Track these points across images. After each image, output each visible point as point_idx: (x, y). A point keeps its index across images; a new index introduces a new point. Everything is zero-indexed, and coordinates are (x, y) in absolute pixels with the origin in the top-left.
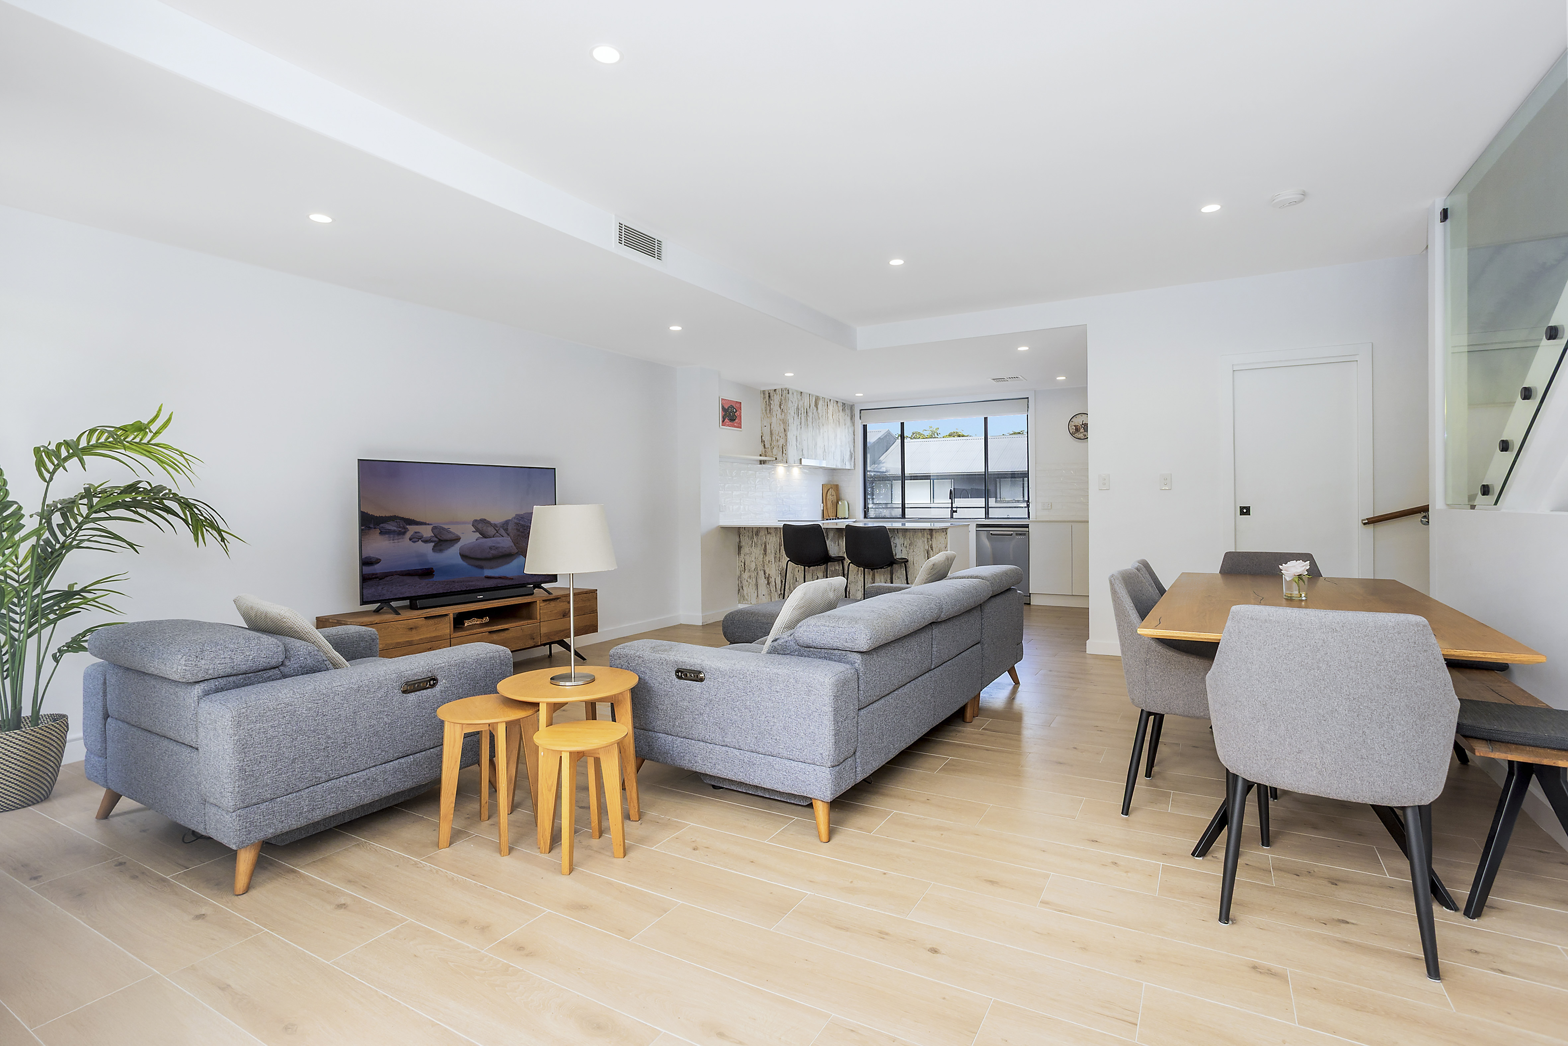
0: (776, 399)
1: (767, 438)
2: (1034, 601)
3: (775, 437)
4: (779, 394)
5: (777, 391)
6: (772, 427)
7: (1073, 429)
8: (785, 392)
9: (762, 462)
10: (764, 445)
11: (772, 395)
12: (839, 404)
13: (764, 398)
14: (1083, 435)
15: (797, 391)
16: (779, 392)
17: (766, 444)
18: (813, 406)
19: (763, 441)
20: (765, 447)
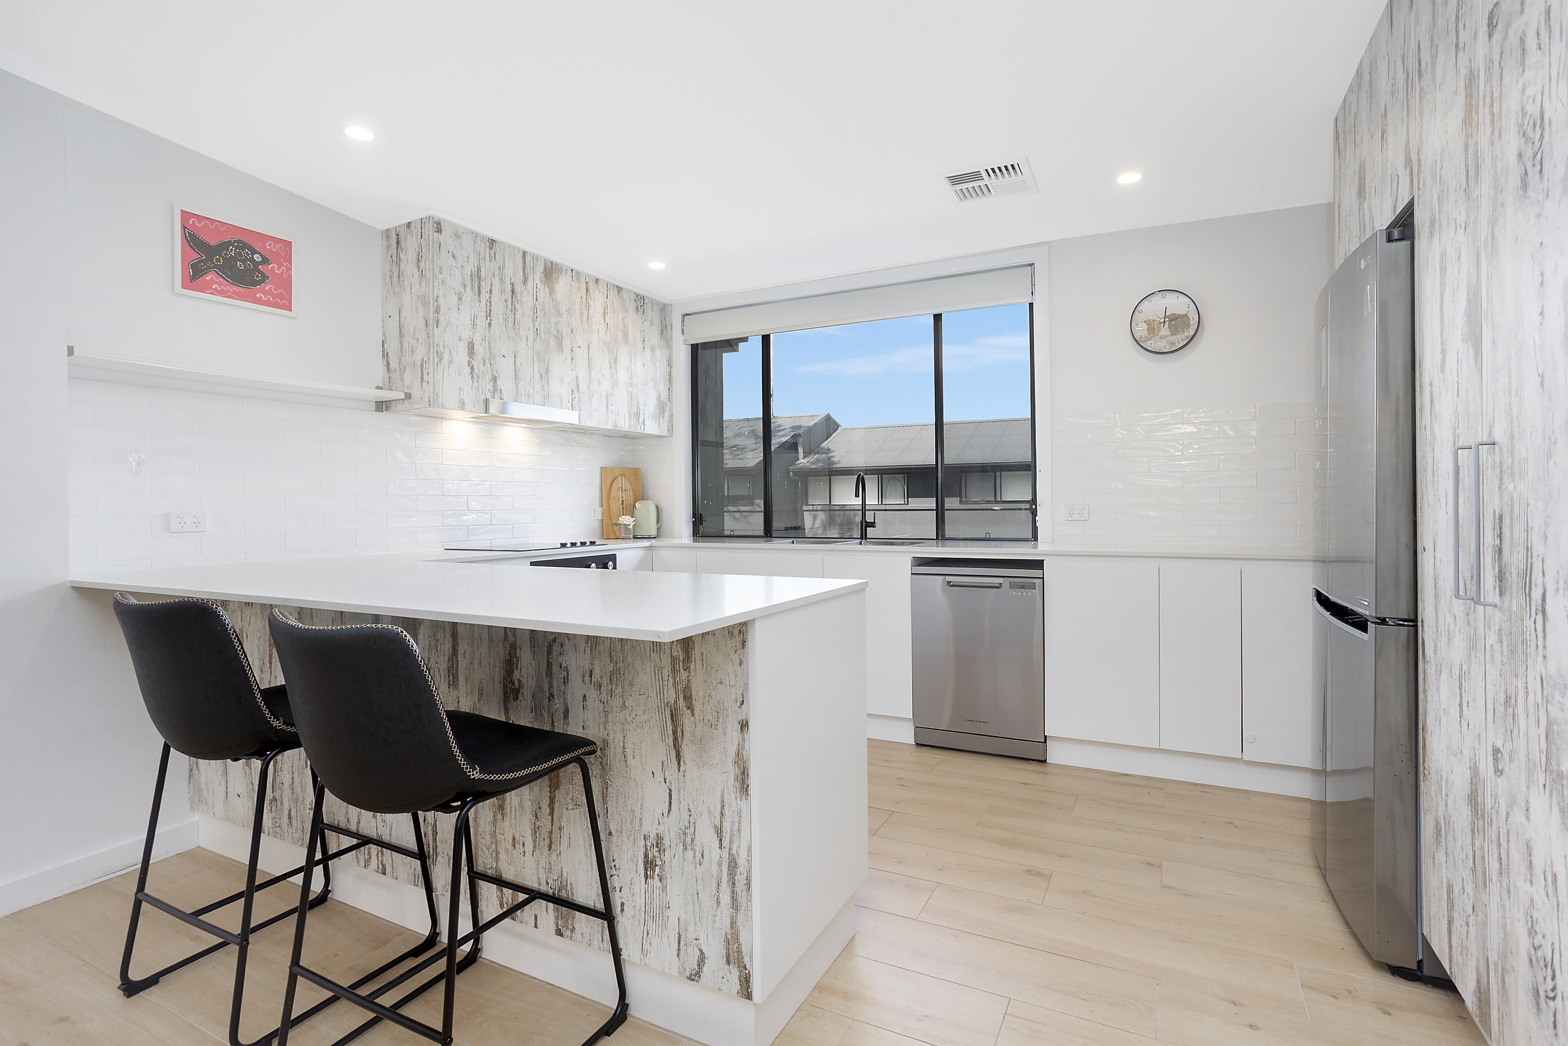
0: (411, 244)
1: (392, 347)
2: (1056, 754)
3: (409, 341)
4: (417, 234)
5: (413, 225)
6: (403, 315)
7: (1141, 330)
8: (430, 227)
9: (382, 406)
10: (388, 363)
11: (402, 237)
12: (625, 295)
13: (389, 247)
14: (1168, 342)
15: (483, 238)
16: (416, 229)
17: (390, 360)
18: (537, 281)
19: (385, 355)
20: (388, 369)
